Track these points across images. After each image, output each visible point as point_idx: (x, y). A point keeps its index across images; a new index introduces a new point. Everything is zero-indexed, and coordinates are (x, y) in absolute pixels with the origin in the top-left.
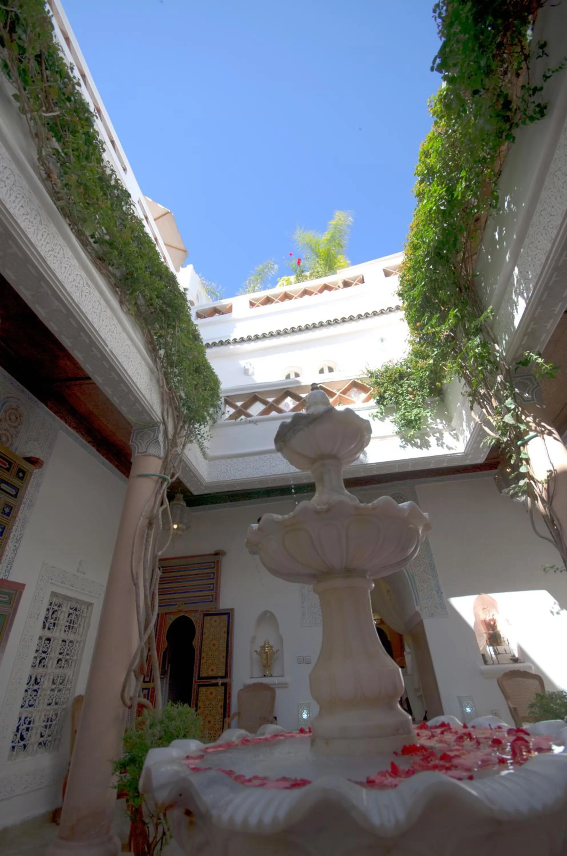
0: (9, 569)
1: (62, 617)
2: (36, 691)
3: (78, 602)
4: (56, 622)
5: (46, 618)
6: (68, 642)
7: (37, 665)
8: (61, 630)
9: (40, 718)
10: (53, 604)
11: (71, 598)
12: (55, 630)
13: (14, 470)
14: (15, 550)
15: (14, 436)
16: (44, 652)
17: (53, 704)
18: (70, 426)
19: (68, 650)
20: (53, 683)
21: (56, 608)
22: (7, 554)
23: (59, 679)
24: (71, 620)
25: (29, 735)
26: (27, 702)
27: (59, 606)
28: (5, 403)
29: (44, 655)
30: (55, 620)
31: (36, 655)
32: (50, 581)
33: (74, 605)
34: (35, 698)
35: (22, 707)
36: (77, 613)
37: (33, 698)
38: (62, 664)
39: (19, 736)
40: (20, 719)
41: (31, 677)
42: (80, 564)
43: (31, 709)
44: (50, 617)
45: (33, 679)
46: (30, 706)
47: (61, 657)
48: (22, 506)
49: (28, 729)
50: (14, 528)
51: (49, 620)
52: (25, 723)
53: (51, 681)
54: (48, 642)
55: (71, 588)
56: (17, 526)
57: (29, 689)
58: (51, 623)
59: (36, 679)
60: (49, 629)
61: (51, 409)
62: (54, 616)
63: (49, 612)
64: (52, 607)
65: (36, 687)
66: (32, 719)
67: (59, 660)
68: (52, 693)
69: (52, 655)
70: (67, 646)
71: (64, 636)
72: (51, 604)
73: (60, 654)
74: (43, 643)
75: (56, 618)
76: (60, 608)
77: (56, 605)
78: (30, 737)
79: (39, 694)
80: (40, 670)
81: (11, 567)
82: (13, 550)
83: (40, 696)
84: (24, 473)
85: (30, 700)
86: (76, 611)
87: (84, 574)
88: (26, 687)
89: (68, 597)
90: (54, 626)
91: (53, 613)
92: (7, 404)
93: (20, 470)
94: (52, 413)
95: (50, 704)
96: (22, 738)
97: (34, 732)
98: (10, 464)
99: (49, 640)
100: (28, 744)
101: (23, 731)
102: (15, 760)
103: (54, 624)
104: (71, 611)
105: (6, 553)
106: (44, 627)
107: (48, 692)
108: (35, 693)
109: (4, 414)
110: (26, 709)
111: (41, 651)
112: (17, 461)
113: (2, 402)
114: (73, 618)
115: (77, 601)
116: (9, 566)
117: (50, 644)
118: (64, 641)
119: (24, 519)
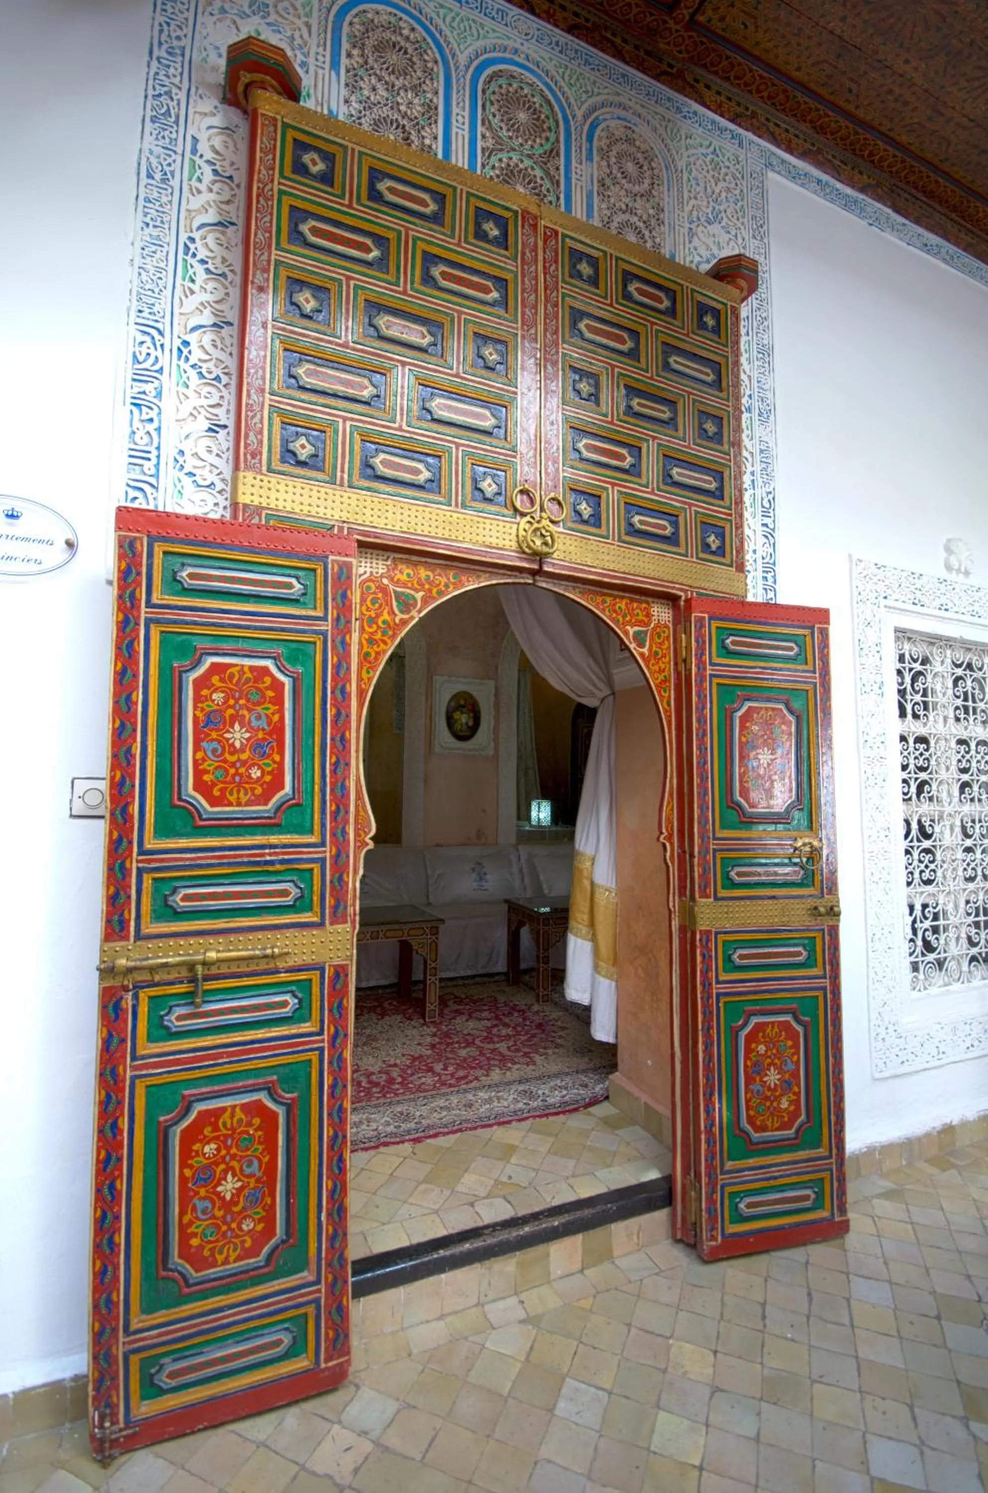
0: (770, 582)
1: (938, 687)
2: (927, 851)
3: (969, 650)
4: (929, 699)
5: (902, 693)
6: (973, 745)
7: (914, 797)
8: (945, 719)
9: (956, 907)
10: (907, 656)
11: (948, 639)
12: (931, 718)
13: (687, 310)
14: (769, 535)
15: (653, 222)
16: (922, 769)
17: (979, 878)
18: (789, 150)
19: (978, 762)
20: (967, 835)
21: (917, 667)
22: (752, 547)
23: (978, 826)
24: (966, 694)
25: (942, 942)
26: (917, 875)
27: (923, 663)
28: (593, 127)
29: (923, 776)
30: (925, 695)
31: (905, 775)
32: (883, 602)
33: (962, 657)
34: (932, 866)
35: (909, 884)
36: (975, 675)
37: (927, 867)
38: (976, 794)
39: (920, 943)
40: (911, 908)
41: (908, 823)
42: (948, 550)
43: (930, 889)
44: (909, 688)
45: (914, 826)
46: (928, 882)
47: (965, 777)
48: (745, 416)
49: (935, 930)
50: (747, 479)
51: (909, 697)
52: (926, 918)
53: (958, 830)
54: (924, 746)
55: (943, 613)
56: (753, 473)
57: (912, 847)
58: (917, 703)
59: (921, 827)
60: (916, 716)
61: (719, 110)
62: (919, 686)
63: (903, 678)
64: (907, 665)
65: (926, 844)
66: (939, 907)
67: (964, 786)
68: (970, 856)
69: (943, 775)
70: (973, 752)
71: (959, 731)
72: (901, 659)
73: (964, 771)
74: (911, 749)
75: (925, 690)
76: (928, 667)
77: (915, 661)
78: (946, 943)
79: (939, 857)
80: (925, 808)
81: (774, 577)
82: (766, 537)
83: (943, 862)
84: (716, 314)
85: (922, 872)
86: (972, 670)
87: (967, 573)
88: (904, 844)
89: (939, 638)
90: (926, 708)
91: (914, 680)
92: (598, 131)
93: (703, 309)
94: (724, 123)
95: (971, 879)
96: (928, 947)
97: (952, 934)
98: (671, 294)
99: (922, 740)
100: (945, 959)
101: (927, 933)
102: (925, 988)
103: (925, 704)
104: (959, 672)
105: (749, 546)
106: (903, 714)
107: (960, 855)
108: (929, 857)
109: (604, 163)
110: (920, 890)
111: (912, 767)
112: (685, 284)
113: (586, 127)
114: (970, 689)
115: (968, 646)
116: (769, 576)
117: (932, 750)
118: (961, 742)
119: (762, 451)
